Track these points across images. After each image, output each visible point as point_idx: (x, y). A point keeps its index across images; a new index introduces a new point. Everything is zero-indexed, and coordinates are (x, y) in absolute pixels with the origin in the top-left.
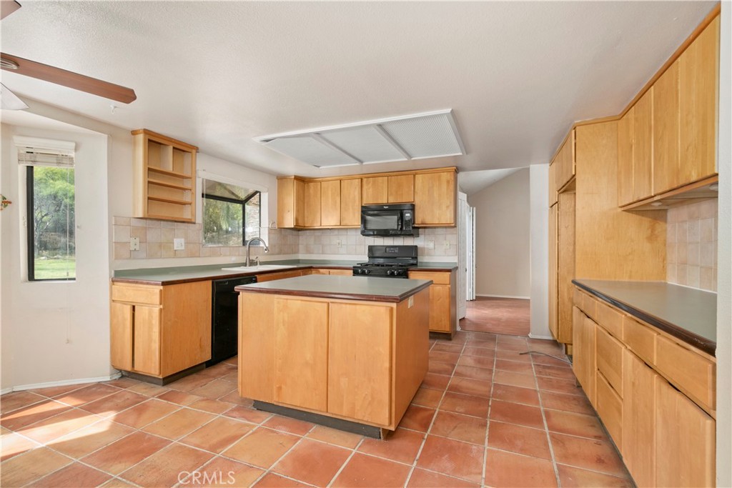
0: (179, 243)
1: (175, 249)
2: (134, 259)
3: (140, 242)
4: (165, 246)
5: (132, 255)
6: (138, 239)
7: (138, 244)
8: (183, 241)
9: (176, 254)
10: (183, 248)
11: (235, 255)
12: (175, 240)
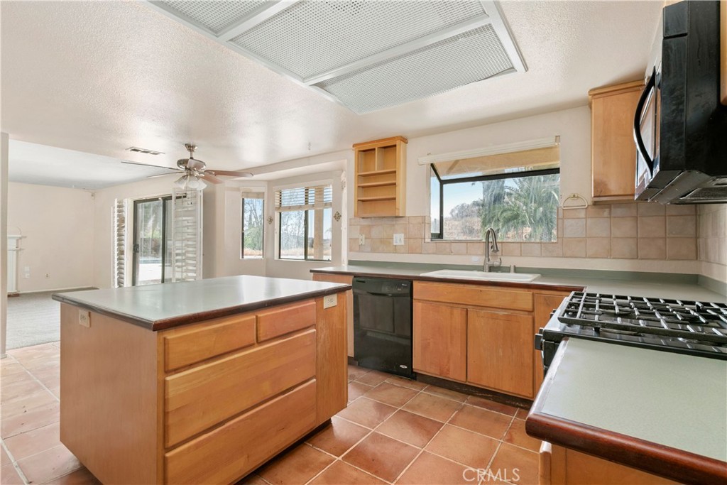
0: (399, 239)
1: (395, 244)
2: (363, 252)
3: (366, 238)
4: (386, 242)
5: (361, 249)
6: (364, 236)
7: (364, 240)
8: (402, 236)
9: (396, 250)
10: (403, 243)
11: (477, 255)
12: (395, 235)
